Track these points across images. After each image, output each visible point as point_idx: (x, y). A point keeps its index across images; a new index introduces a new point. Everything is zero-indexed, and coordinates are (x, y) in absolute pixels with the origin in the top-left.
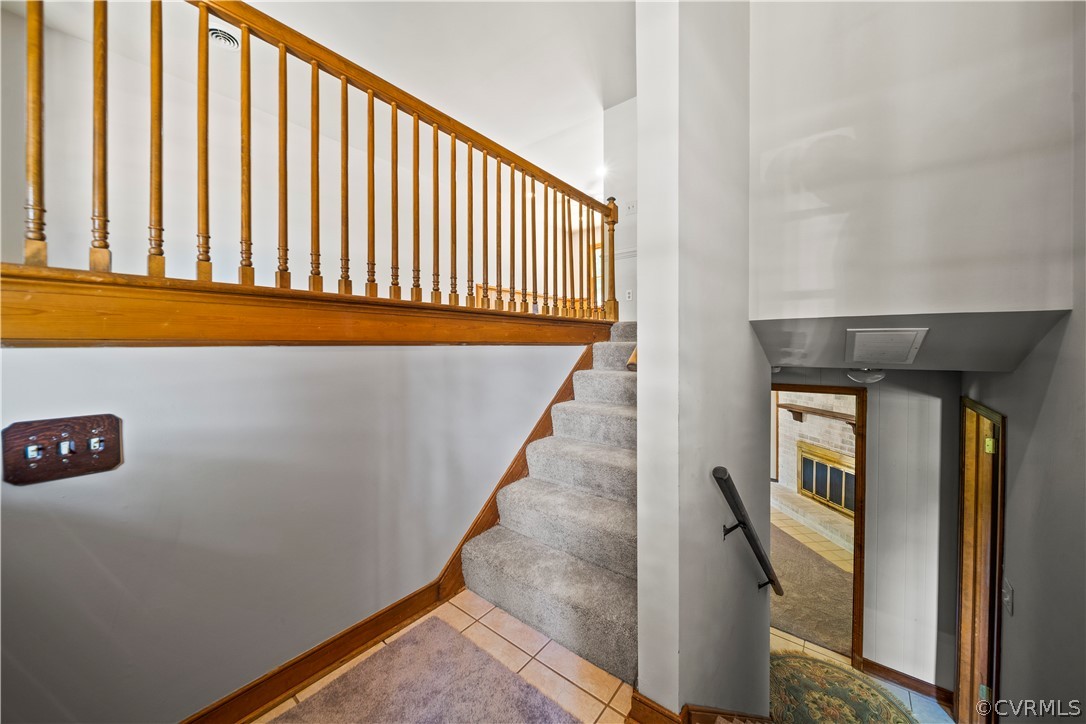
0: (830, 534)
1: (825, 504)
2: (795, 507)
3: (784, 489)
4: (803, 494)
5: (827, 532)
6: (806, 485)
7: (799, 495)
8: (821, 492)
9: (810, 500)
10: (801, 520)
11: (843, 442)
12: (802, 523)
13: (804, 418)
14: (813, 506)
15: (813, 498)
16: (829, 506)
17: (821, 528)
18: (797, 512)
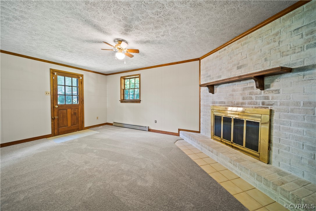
0: (240, 171)
1: (229, 145)
2: (211, 149)
3: (203, 137)
4: (214, 139)
5: (237, 169)
6: (217, 133)
7: (212, 140)
8: (227, 137)
9: (219, 143)
10: (215, 158)
11: (243, 99)
12: (216, 160)
13: (215, 91)
14: (222, 147)
15: (221, 141)
16: (232, 147)
17: (231, 166)
18: (212, 152)
